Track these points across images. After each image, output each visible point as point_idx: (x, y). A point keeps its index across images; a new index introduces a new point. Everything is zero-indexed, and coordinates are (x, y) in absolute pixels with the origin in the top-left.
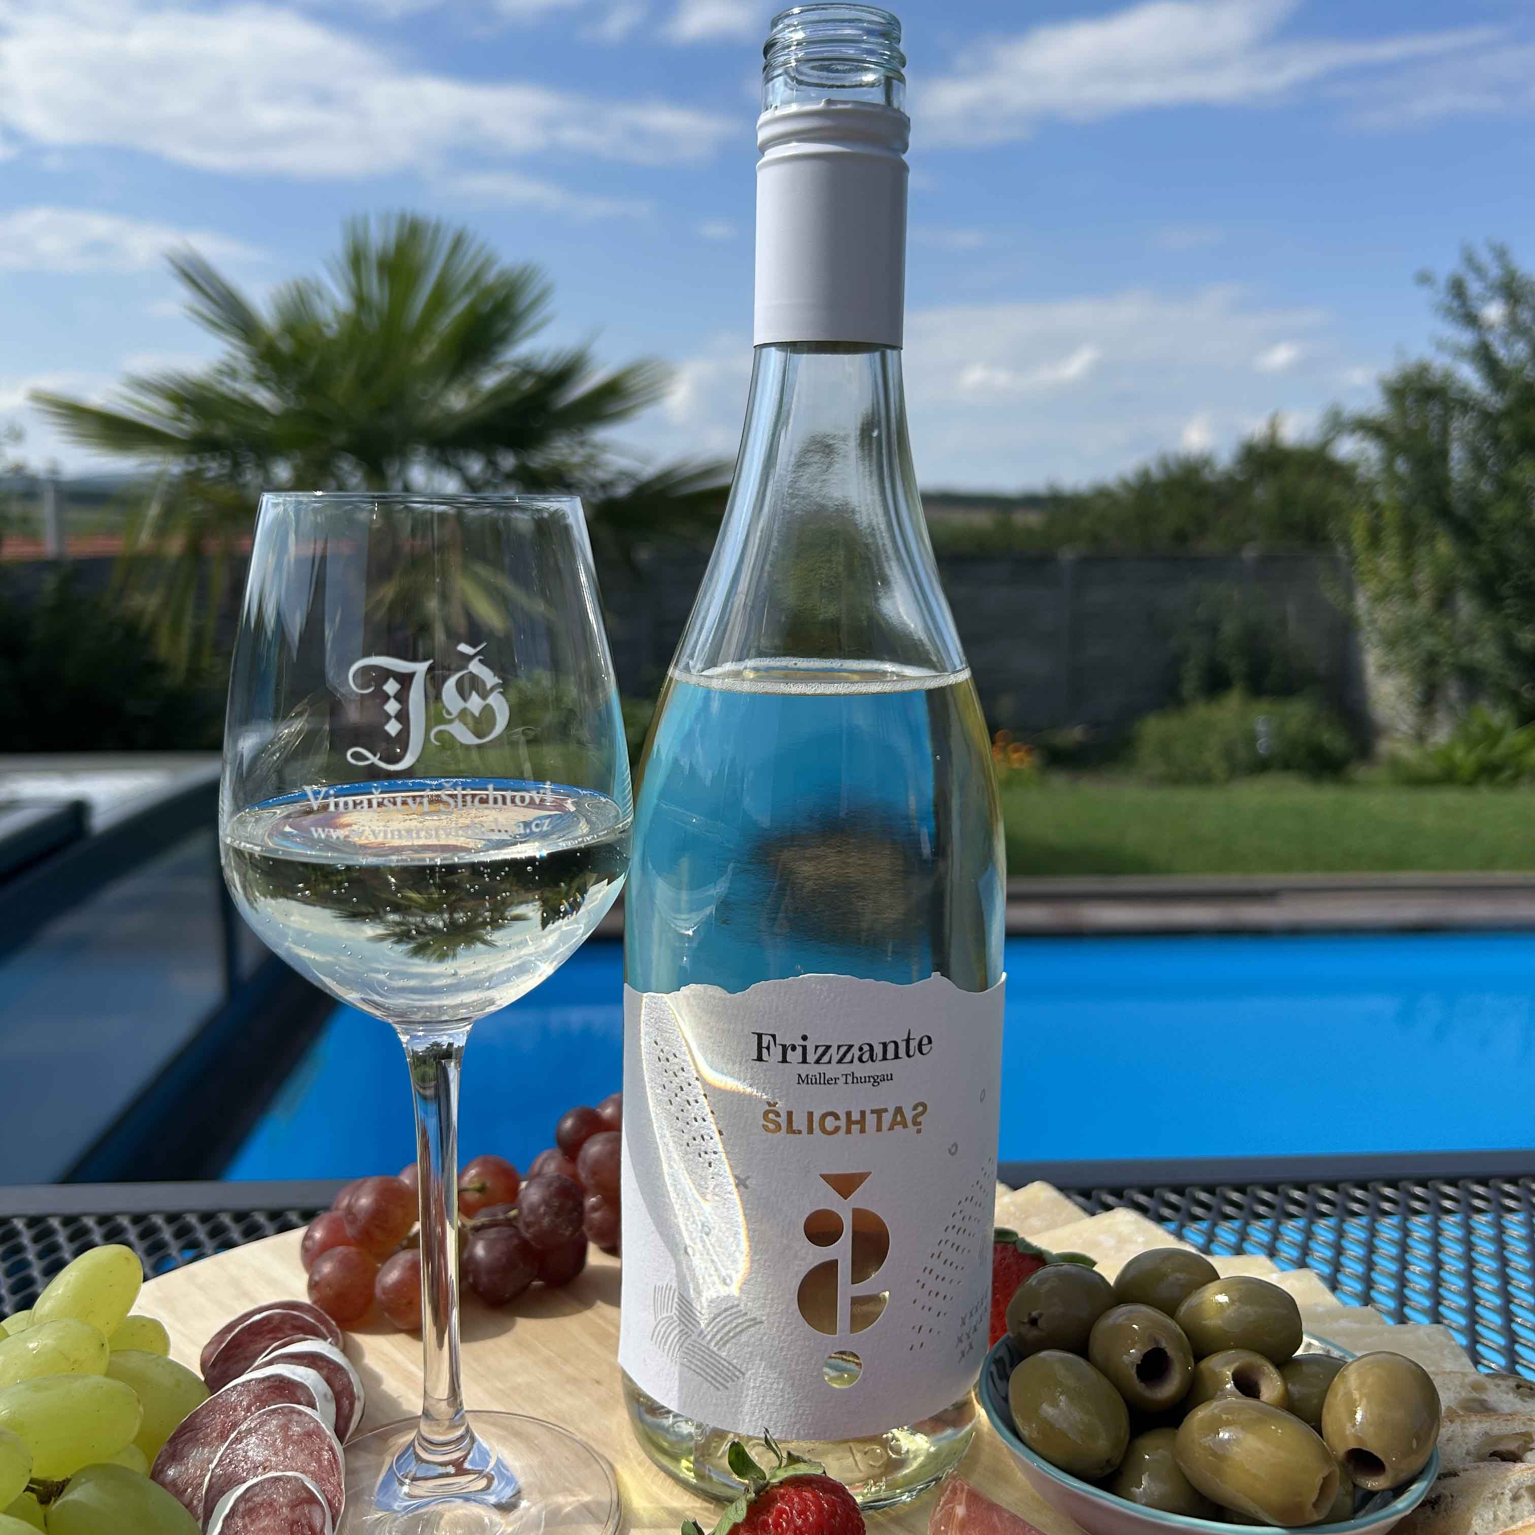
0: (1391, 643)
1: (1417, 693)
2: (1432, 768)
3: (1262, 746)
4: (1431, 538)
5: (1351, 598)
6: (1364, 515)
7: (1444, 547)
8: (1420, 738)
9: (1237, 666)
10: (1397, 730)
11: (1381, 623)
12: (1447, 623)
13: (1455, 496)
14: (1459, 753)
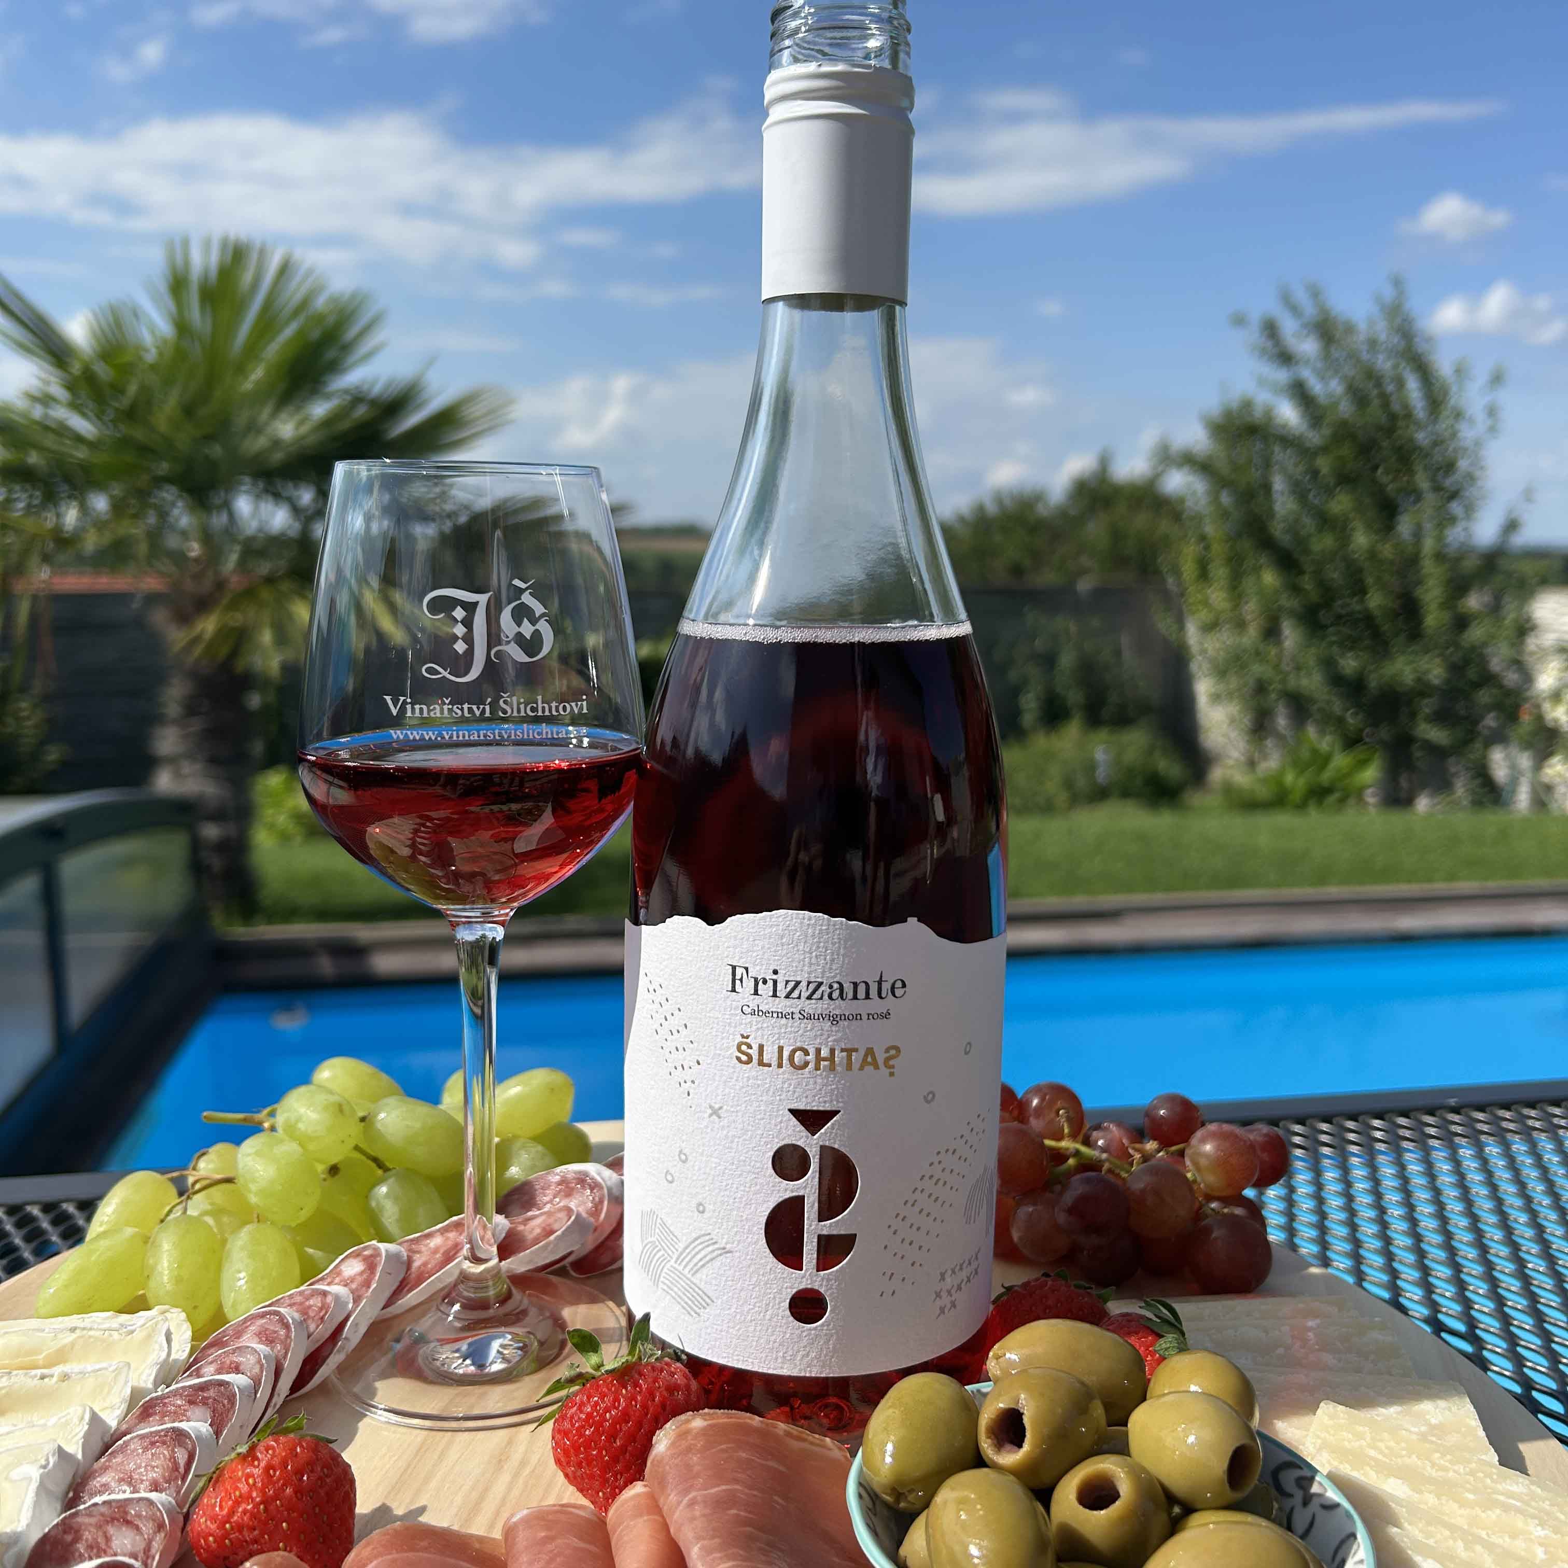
0: (1221, 672)
1: (1247, 721)
2: (1263, 793)
3: (1102, 775)
4: (1257, 570)
5: (1181, 627)
6: (1192, 548)
7: (1270, 578)
8: (1251, 764)
9: (1074, 697)
10: (1229, 757)
11: (1211, 652)
12: (1273, 652)
13: (1278, 530)
14: (1289, 778)
